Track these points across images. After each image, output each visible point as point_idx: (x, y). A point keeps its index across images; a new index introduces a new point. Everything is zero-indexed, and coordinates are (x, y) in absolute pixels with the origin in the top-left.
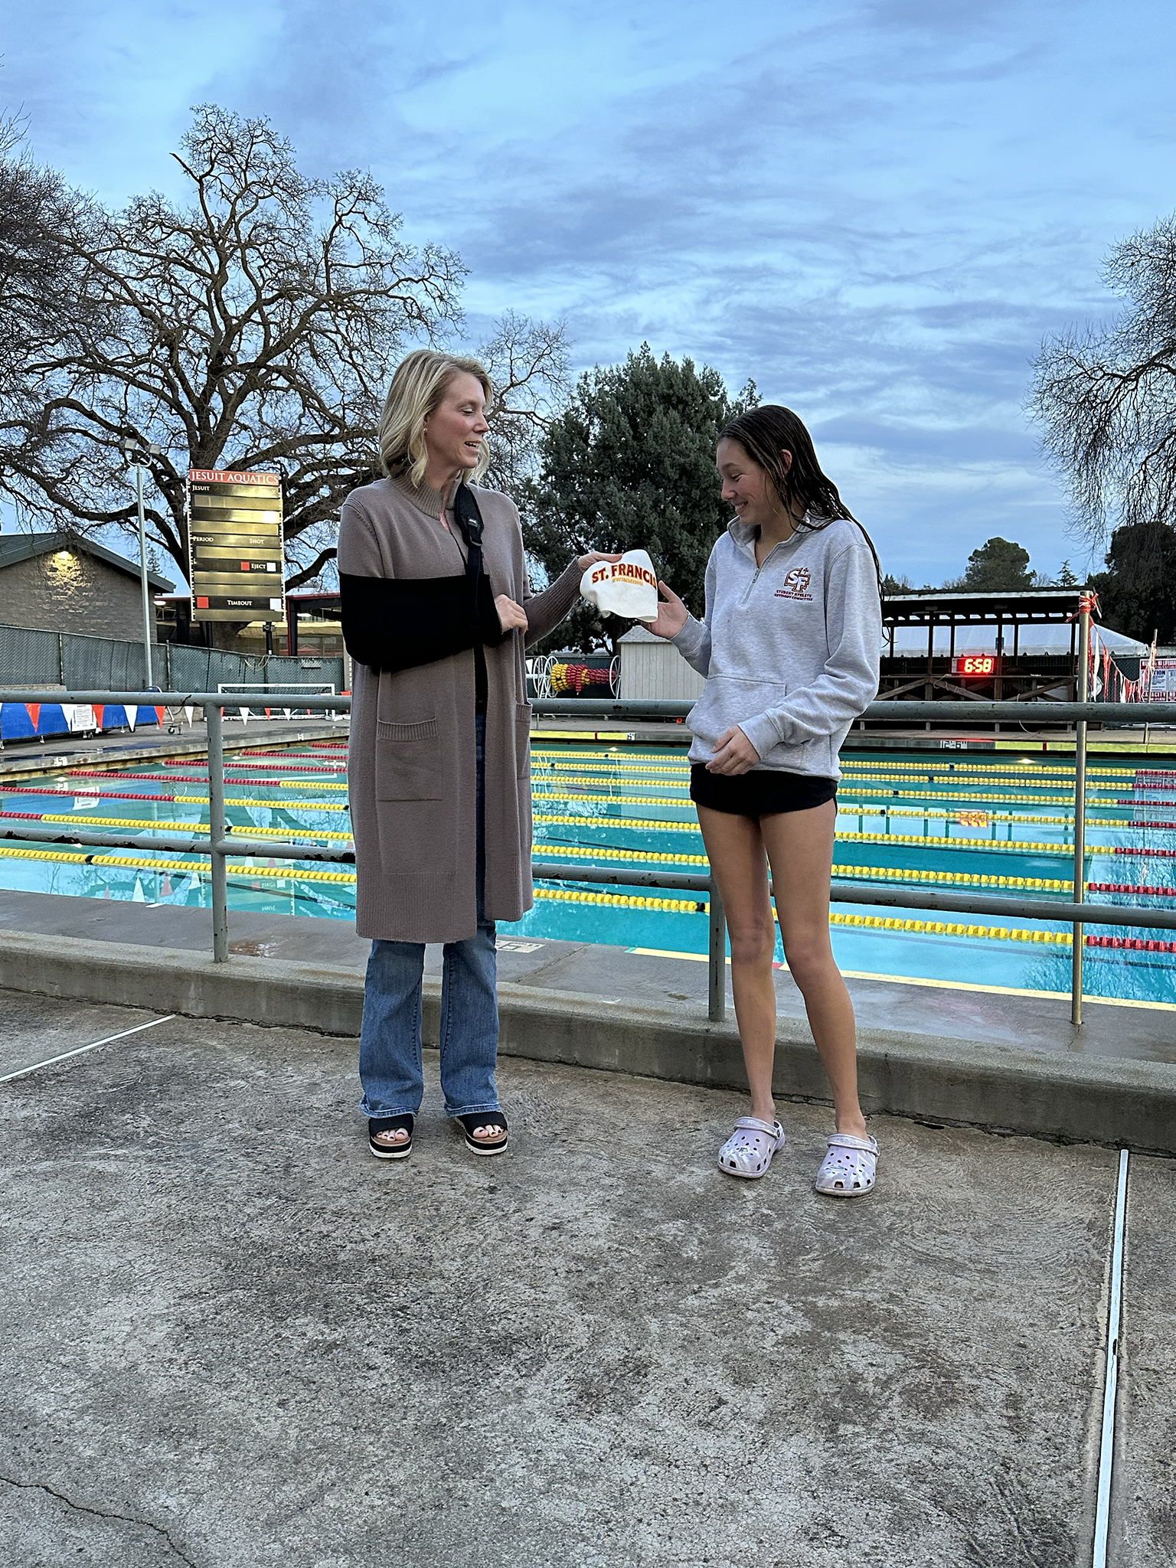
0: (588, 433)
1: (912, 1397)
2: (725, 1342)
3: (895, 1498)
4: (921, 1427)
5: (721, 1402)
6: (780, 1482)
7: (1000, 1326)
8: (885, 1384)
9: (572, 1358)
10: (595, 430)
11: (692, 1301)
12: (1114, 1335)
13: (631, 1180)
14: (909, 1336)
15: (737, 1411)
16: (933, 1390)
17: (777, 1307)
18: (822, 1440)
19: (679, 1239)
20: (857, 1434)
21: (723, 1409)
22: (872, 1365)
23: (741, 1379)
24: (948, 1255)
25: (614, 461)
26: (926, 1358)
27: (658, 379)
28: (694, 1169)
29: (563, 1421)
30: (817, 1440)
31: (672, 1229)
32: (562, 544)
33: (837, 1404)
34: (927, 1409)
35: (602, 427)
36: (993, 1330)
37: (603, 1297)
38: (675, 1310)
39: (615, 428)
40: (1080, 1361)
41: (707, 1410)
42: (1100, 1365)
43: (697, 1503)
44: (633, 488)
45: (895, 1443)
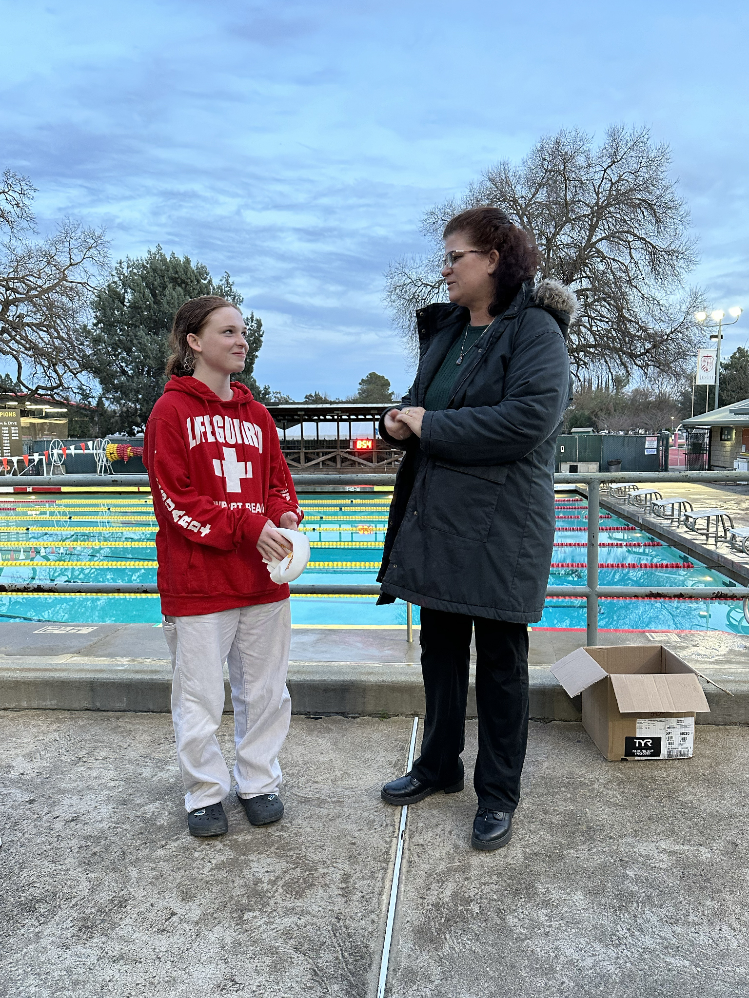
0: (124, 298)
1: (289, 888)
2: (179, 875)
3: (274, 951)
4: (293, 904)
5: (173, 914)
6: (205, 958)
7: (343, 834)
8: (273, 883)
9: (77, 905)
10: (129, 296)
11: (161, 852)
12: (402, 828)
13: (127, 780)
14: (291, 849)
15: (182, 917)
16: (301, 881)
17: (214, 846)
18: (233, 925)
19: (156, 814)
20: (255, 917)
21: (174, 919)
22: (267, 872)
23: (187, 896)
24: (317, 795)
25: (142, 316)
26: (299, 862)
27: (168, 267)
28: (169, 768)
29: (67, 948)
30: (231, 926)
31: (152, 808)
32: (110, 367)
33: (245, 901)
34: (297, 893)
35: (133, 294)
36: (338, 837)
37: (102, 861)
38: (148, 859)
39: (142, 296)
40: (383, 846)
41: (164, 921)
42: (394, 847)
43: (151, 983)
44: (154, 334)
45: (277, 918)
